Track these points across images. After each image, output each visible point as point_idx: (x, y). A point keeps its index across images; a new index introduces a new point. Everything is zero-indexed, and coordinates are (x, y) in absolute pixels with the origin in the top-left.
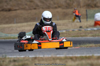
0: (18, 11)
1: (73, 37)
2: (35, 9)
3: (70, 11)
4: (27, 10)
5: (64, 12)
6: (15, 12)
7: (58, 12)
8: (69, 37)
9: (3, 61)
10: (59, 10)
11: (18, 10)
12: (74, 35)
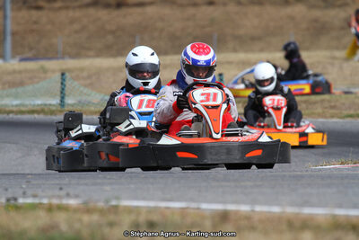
0: (150, 10)
1: (348, 120)
2: (211, 3)
3: (336, 15)
4: (182, 6)
5: (316, 21)
6: (139, 10)
7: (292, 18)
8: (332, 117)
9: (111, 225)
10: (298, 10)
11: (151, 4)
12: (352, 112)
